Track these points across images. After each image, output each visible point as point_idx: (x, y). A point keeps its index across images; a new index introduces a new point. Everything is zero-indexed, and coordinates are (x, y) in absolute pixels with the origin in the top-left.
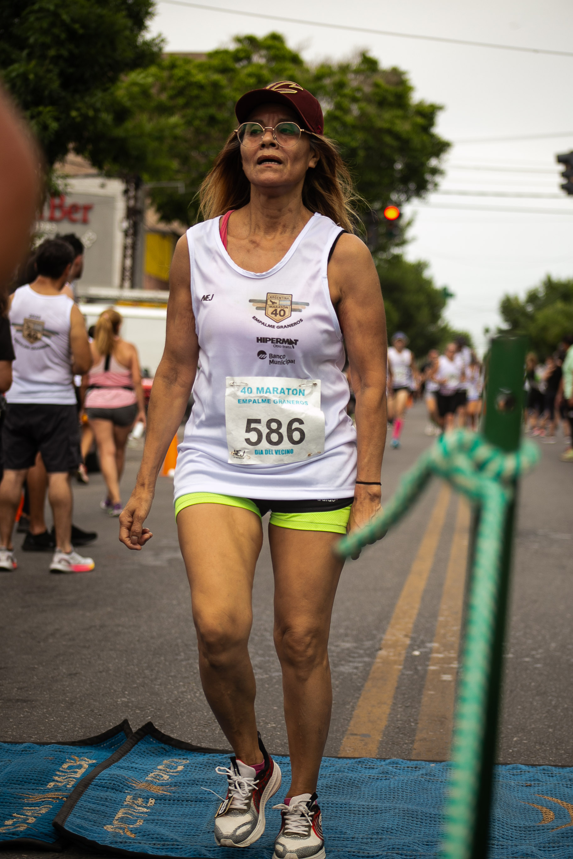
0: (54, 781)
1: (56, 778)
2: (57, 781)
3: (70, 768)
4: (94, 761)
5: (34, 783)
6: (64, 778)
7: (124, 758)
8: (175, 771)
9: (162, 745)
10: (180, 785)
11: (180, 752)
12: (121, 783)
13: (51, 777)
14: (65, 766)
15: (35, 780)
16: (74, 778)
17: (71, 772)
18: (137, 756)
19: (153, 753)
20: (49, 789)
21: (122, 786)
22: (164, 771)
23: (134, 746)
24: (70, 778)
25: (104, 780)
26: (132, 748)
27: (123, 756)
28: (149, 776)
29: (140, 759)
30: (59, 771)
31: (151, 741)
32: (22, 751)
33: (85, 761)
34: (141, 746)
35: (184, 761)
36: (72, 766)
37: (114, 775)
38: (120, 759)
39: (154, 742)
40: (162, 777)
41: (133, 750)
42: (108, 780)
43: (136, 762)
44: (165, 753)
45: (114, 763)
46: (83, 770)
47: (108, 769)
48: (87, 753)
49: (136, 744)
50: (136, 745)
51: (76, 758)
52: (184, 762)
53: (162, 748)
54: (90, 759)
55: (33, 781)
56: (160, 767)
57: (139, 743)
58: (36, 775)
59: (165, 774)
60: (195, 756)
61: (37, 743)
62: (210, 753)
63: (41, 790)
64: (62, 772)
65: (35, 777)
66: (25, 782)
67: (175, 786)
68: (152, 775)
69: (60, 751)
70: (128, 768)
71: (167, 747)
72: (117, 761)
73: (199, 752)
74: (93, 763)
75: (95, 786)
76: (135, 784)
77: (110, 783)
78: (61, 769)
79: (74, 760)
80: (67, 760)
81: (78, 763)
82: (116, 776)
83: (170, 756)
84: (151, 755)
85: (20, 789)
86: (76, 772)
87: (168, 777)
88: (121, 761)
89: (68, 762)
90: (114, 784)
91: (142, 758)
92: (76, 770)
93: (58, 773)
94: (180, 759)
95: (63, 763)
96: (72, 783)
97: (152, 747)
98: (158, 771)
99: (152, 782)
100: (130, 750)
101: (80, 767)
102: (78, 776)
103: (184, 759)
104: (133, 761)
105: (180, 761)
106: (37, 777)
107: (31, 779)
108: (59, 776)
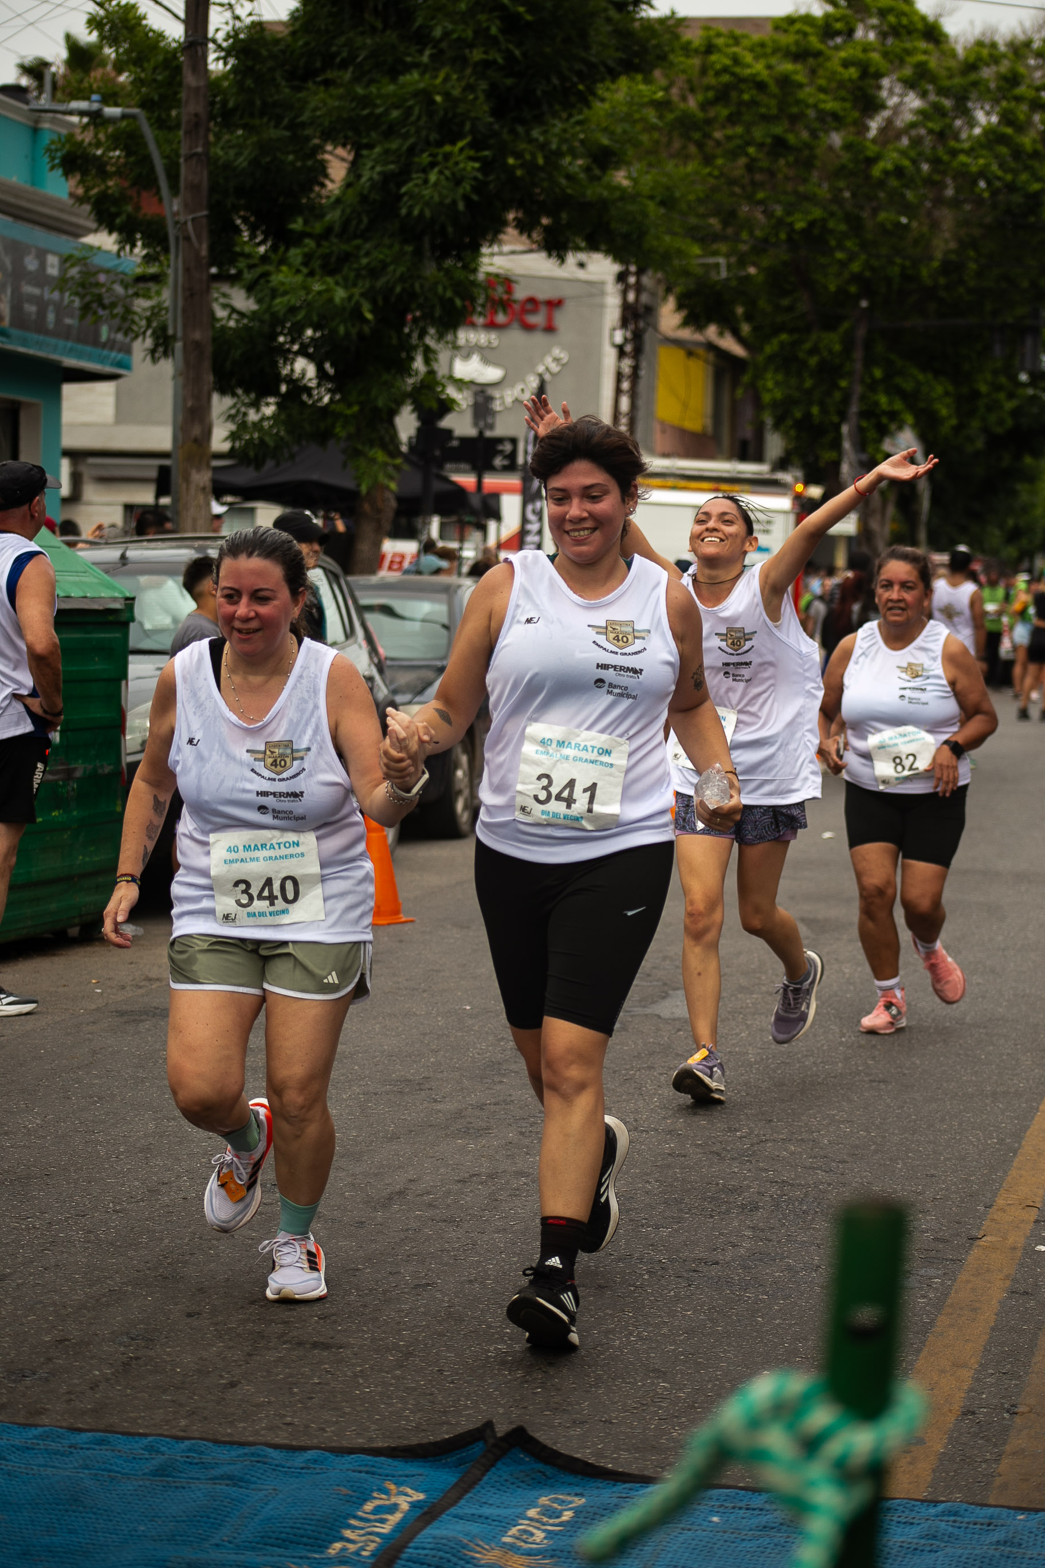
0: (343, 1539)
1: (348, 1533)
2: (349, 1541)
3: (377, 1510)
4: (421, 1496)
5: (306, 1545)
6: (362, 1532)
7: (469, 1495)
8: (557, 1521)
9: (540, 1466)
10: (560, 1554)
11: (571, 1479)
12: (454, 1555)
13: (339, 1532)
14: (369, 1506)
15: (309, 1538)
16: (378, 1534)
17: (376, 1521)
18: (493, 1490)
19: (523, 1482)
20: (330, 1559)
21: (454, 1560)
22: (537, 1521)
23: (487, 1470)
24: (370, 1534)
25: (424, 1549)
26: (483, 1475)
27: (466, 1491)
28: (510, 1533)
29: (497, 1496)
30: (355, 1517)
31: (522, 1459)
32: (302, 1468)
33: (406, 1495)
34: (501, 1471)
35: (576, 1499)
36: (380, 1507)
37: (442, 1538)
38: (460, 1498)
39: (527, 1459)
40: (532, 1534)
41: (485, 1478)
42: (432, 1549)
43: (490, 1502)
44: (542, 1482)
45: (448, 1508)
46: (398, 1517)
47: (436, 1524)
48: (413, 1476)
49: (493, 1465)
50: (493, 1469)
51: (392, 1487)
52: (579, 1502)
53: (540, 1472)
54: (416, 1490)
55: (305, 1540)
56: (532, 1513)
57: (499, 1464)
58: (313, 1528)
59: (538, 1528)
60: (598, 1488)
61: (333, 1450)
62: (625, 1482)
63: (315, 1559)
64: (361, 1519)
65: (309, 1532)
66: (291, 1542)
67: (552, 1557)
68: (514, 1531)
69: (367, 1472)
70: (473, 1518)
71: (549, 1470)
72: (454, 1503)
73: (606, 1479)
74: (419, 1501)
75: (408, 1561)
76: (479, 1552)
77: (434, 1556)
78: (360, 1513)
79: (387, 1492)
80: (375, 1495)
81: (393, 1500)
82: (444, 1541)
83: (553, 1486)
84: (519, 1487)
85: (280, 1556)
86: (383, 1521)
87: (543, 1535)
88: (462, 1502)
89: (376, 1498)
90: (441, 1558)
91: (501, 1493)
92: (384, 1516)
93: (353, 1522)
94: (569, 1494)
95: (365, 1500)
96: (372, 1546)
97: (521, 1471)
98: (527, 1522)
99: (512, 1547)
100: (480, 1480)
101: (393, 1508)
102: (386, 1529)
103: (576, 1495)
104: (484, 1500)
105: (569, 1498)
106: (313, 1531)
107: (302, 1536)
108: (354, 1528)
